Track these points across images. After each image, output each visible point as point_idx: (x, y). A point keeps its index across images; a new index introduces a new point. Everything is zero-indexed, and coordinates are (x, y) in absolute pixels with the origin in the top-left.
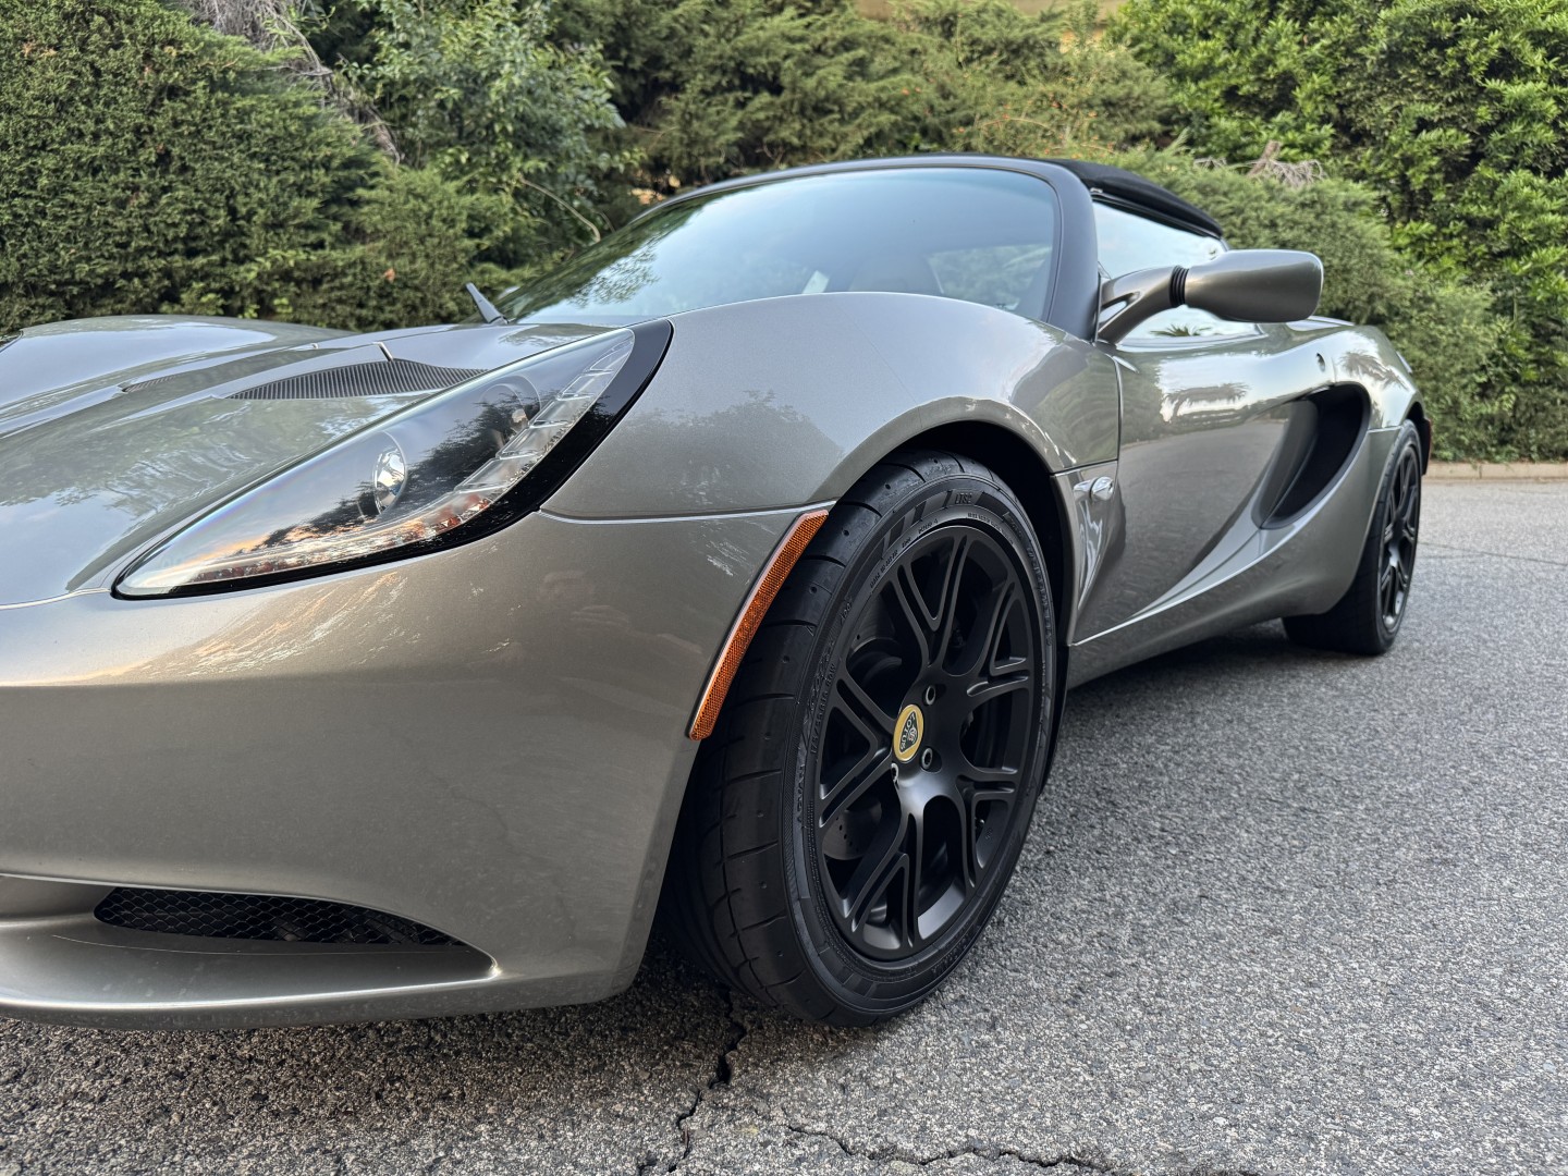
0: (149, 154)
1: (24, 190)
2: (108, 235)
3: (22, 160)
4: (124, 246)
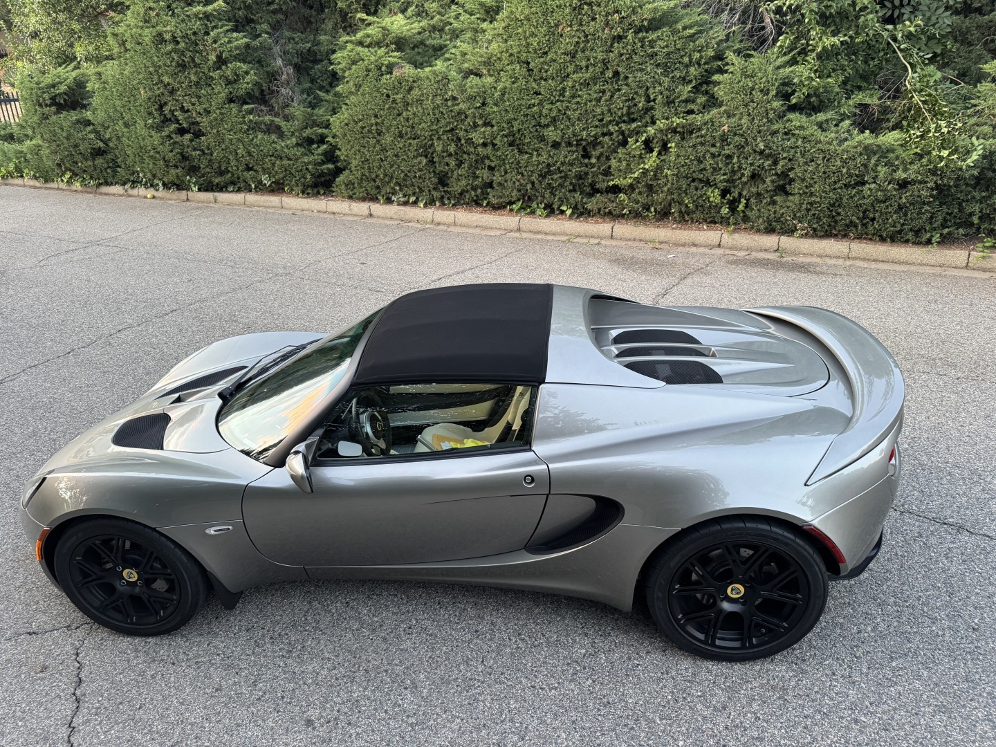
0: (609, 74)
1: (562, 99)
2: (594, 116)
3: (561, 83)
4: (601, 120)
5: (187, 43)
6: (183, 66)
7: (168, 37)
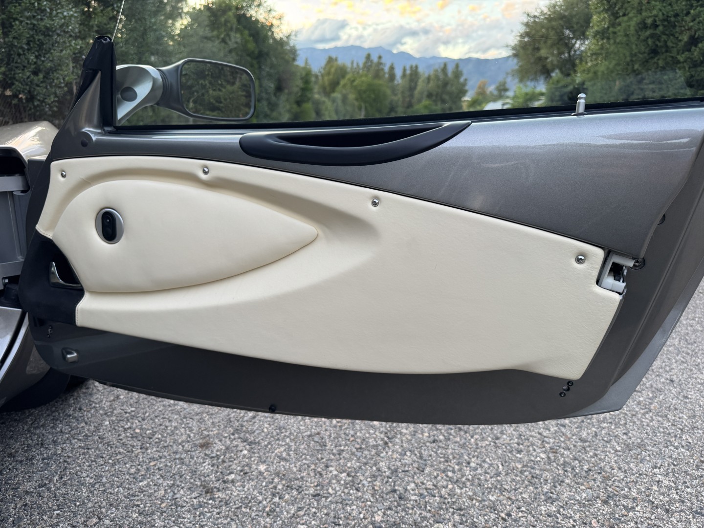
5: (664, 26)
6: (654, 52)
7: (649, 21)
